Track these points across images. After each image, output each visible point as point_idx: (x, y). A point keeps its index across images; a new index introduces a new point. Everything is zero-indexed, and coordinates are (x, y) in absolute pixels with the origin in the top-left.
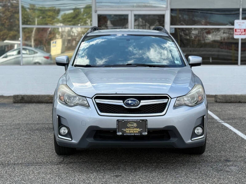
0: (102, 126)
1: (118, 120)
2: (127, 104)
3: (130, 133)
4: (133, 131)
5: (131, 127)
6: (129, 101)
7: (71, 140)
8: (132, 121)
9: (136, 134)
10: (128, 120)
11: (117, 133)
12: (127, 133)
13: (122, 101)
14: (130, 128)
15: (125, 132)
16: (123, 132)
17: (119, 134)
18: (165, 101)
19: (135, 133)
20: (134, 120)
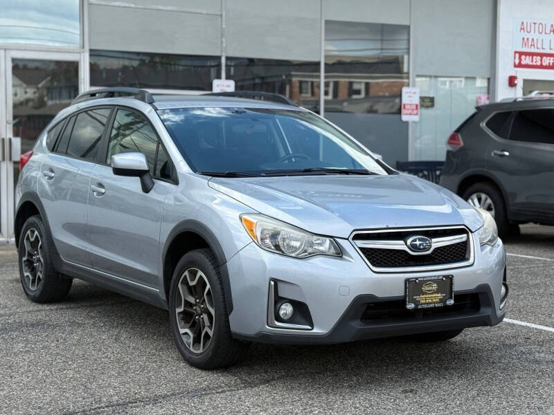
0: (381, 294)
1: (407, 281)
2: (414, 247)
3: (428, 304)
4: (431, 298)
5: (429, 291)
6: (415, 240)
7: (312, 329)
8: (431, 280)
9: (436, 305)
10: (424, 278)
11: (405, 304)
12: (422, 304)
13: (402, 242)
14: (426, 294)
15: (419, 301)
16: (417, 303)
17: (410, 306)
18: (463, 237)
19: (435, 303)
20: (433, 278)
